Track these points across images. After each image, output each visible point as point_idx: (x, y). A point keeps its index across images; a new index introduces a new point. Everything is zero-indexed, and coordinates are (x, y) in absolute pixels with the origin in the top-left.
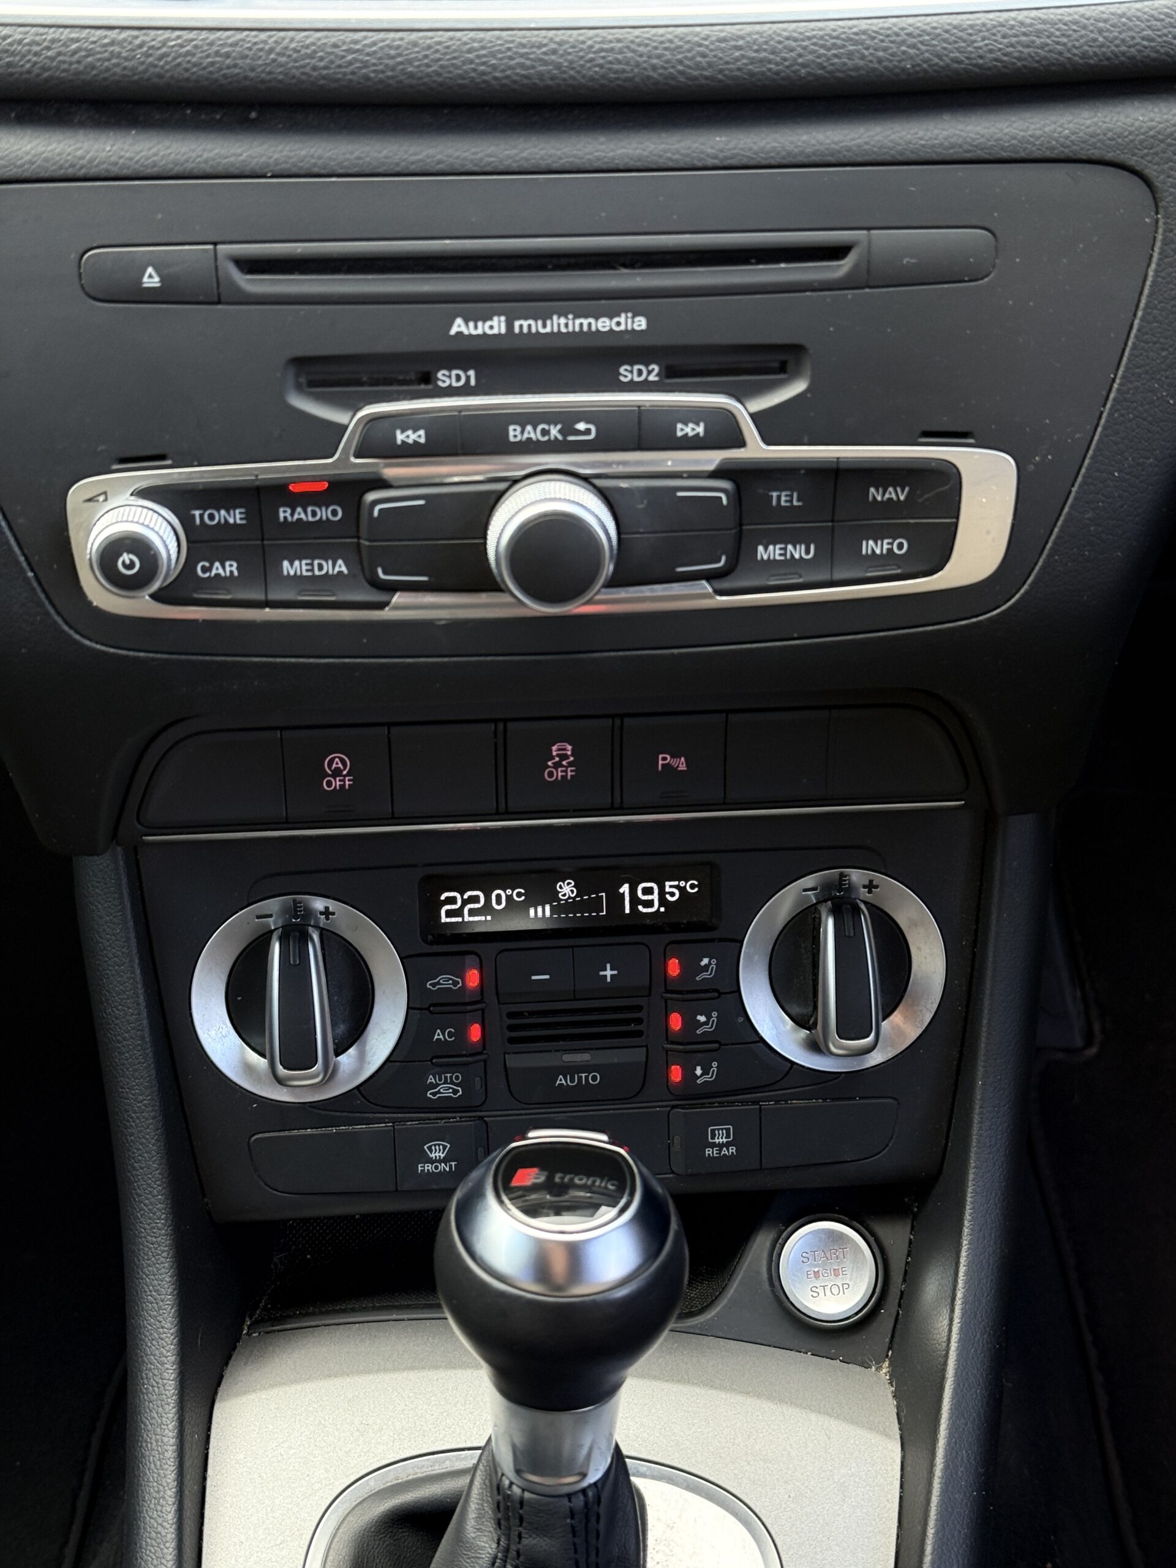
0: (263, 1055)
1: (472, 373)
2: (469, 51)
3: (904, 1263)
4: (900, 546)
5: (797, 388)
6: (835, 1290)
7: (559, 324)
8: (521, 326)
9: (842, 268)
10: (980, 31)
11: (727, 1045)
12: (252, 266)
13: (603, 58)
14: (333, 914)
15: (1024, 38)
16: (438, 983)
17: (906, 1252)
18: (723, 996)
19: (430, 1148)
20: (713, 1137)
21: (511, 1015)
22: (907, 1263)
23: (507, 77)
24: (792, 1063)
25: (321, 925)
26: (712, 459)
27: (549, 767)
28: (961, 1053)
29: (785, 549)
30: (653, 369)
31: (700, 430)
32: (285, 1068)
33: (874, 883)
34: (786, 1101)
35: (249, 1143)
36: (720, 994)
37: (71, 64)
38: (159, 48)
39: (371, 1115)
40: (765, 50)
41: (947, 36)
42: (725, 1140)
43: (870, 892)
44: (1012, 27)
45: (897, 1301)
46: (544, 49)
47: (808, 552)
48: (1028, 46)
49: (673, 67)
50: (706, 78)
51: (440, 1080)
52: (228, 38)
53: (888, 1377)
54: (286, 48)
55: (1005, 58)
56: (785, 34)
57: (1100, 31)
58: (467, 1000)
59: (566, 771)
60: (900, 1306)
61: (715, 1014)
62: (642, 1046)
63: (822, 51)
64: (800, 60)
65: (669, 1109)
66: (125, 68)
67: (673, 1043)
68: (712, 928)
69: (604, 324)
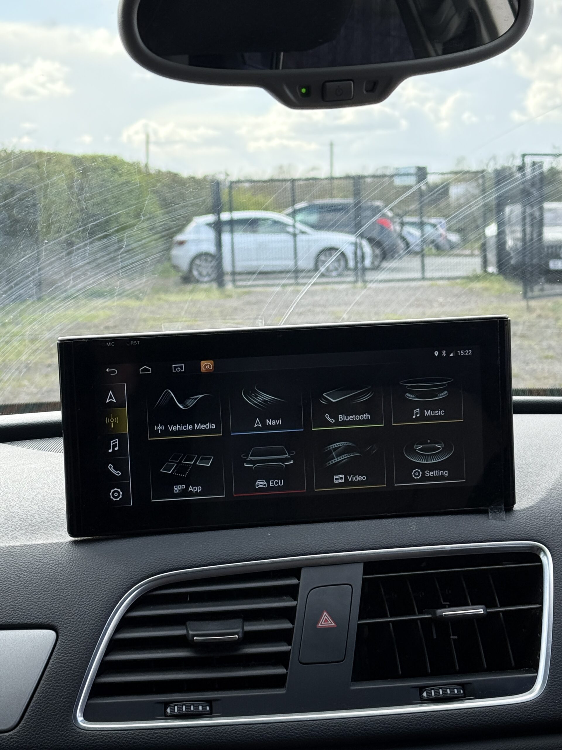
46: (313, 727)
48: (475, 720)
49: (356, 730)
50: (368, 734)
52: (207, 729)
54: (227, 731)
55: (468, 724)
56: (393, 718)
57: (499, 714)
63: (406, 723)
64: (399, 727)
66: (172, 741)
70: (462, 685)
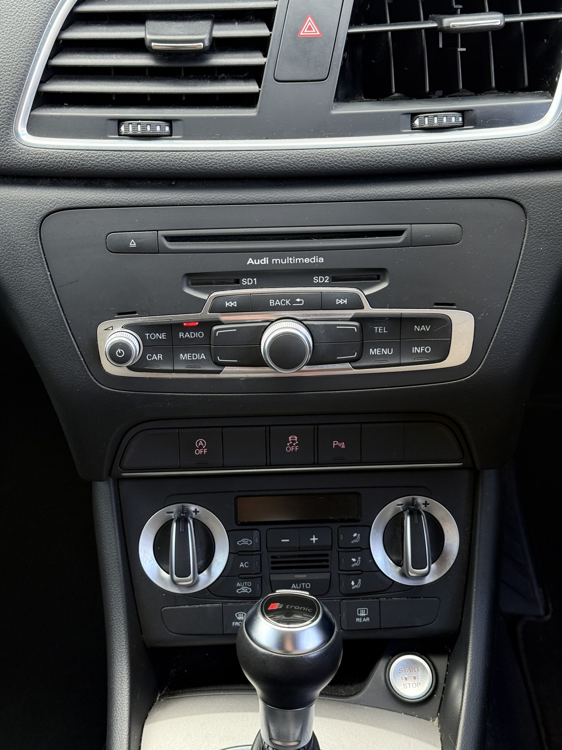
0: (168, 573)
1: (255, 279)
2: (255, 158)
3: (444, 674)
4: (428, 350)
5: (384, 285)
6: (414, 685)
7: (290, 260)
8: (275, 261)
9: (400, 239)
10: (452, 149)
11: (365, 572)
12: (171, 239)
13: (306, 160)
14: (198, 512)
15: (469, 152)
16: (242, 542)
17: (445, 670)
18: (363, 550)
19: (238, 615)
20: (359, 613)
21: (272, 557)
22: (446, 675)
23: (270, 167)
24: (393, 581)
25: (194, 517)
26: (351, 313)
27: (288, 446)
28: (467, 578)
29: (381, 350)
30: (327, 278)
31: (346, 301)
32: (177, 576)
33: (428, 502)
34: (391, 598)
35: (161, 611)
36: (362, 549)
37: (105, 164)
38: (138, 158)
39: (213, 600)
40: (369, 157)
41: (439, 151)
42: (364, 615)
43: (426, 506)
44: (465, 148)
45: (442, 691)
46: (284, 157)
47: (390, 352)
48: (471, 155)
49: (333, 163)
50: (346, 167)
51: (242, 585)
52: (165, 154)
53: (437, 724)
54: (186, 158)
55: (462, 159)
56: (376, 151)
57: (500, 149)
58: (254, 550)
59: (295, 448)
60: (443, 693)
61: (359, 558)
62: (328, 572)
63: (391, 157)
64: (382, 160)
65: (340, 600)
66: (126, 166)
67: (342, 571)
68: (358, 521)
69: (307, 260)
70: (463, 112)
